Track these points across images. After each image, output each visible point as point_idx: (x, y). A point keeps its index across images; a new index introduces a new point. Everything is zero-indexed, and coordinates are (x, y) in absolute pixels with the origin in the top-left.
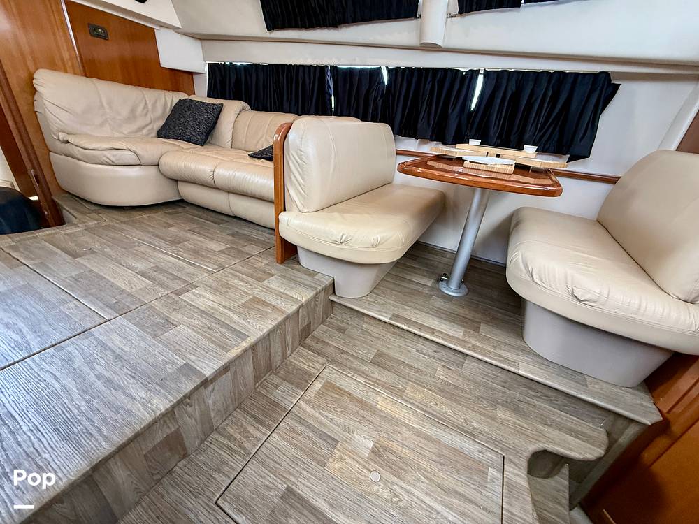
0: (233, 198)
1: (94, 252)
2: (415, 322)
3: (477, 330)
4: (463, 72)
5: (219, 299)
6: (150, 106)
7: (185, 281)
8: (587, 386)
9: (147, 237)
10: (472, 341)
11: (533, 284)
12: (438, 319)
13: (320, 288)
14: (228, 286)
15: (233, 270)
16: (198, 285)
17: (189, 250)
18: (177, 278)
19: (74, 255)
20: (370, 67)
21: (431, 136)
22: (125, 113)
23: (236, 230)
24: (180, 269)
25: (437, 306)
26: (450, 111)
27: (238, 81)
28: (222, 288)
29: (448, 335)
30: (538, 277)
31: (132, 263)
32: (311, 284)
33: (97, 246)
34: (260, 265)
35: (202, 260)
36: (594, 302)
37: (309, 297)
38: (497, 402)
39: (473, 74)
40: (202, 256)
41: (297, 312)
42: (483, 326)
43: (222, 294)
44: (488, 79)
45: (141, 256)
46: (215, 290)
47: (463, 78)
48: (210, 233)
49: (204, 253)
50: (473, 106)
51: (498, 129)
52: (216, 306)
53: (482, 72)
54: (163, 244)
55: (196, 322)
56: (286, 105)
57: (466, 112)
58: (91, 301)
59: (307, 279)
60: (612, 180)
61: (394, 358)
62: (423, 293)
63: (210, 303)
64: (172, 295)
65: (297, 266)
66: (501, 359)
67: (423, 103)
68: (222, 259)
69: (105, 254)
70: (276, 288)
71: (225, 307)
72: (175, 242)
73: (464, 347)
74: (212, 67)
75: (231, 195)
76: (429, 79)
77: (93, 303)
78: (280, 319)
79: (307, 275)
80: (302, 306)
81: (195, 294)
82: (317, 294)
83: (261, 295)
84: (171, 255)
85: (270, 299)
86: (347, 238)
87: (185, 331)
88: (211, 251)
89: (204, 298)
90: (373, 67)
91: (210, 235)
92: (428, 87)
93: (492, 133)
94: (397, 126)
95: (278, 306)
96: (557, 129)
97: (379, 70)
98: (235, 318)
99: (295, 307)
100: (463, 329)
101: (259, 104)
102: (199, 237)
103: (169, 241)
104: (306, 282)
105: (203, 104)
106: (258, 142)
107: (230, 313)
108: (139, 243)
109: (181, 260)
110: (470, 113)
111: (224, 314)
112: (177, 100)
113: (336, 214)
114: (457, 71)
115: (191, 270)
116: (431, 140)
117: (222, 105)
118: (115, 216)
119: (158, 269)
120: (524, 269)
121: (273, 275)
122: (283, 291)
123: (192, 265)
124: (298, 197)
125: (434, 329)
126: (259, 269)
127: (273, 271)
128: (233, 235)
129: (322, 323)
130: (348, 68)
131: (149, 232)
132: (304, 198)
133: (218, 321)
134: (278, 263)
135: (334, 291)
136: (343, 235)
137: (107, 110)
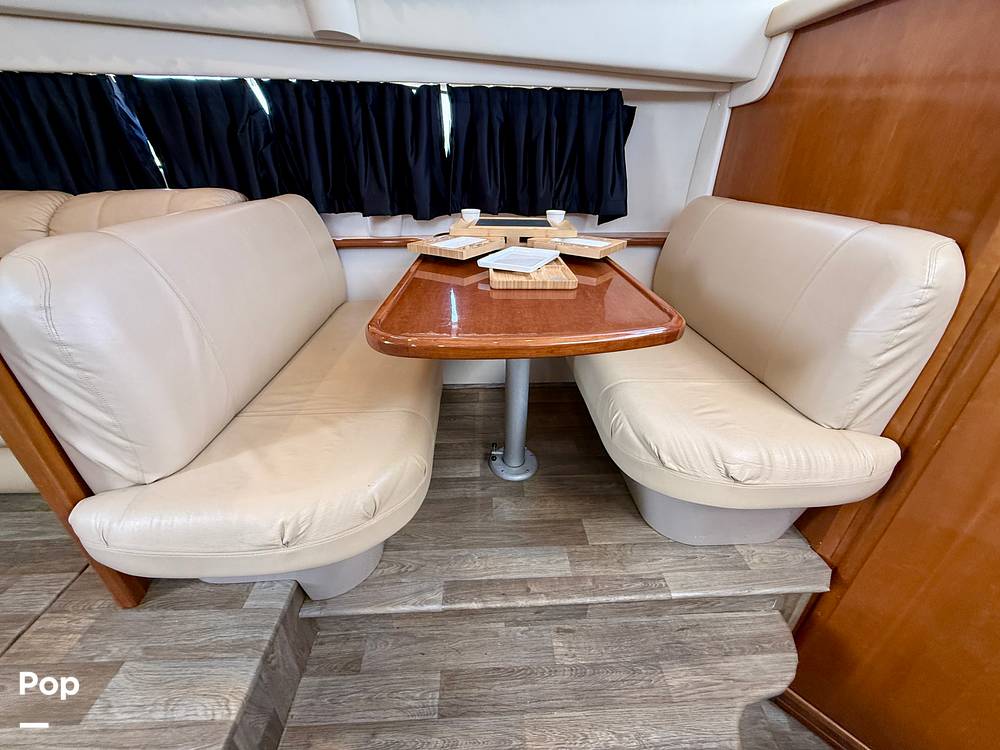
2: (490, 582)
3: (582, 539)
4: (410, 88)
8: (747, 568)
10: (588, 570)
11: (666, 471)
12: (520, 551)
20: (219, 79)
21: (392, 208)
25: (508, 518)
26: (411, 160)
29: (551, 579)
30: (669, 459)
32: (241, 635)
36: (757, 478)
38: (658, 657)
39: (431, 93)
42: (588, 526)
44: (456, 101)
47: (416, 99)
50: (447, 147)
51: (497, 185)
53: (444, 88)
57: (438, 161)
60: (658, 242)
61: (477, 671)
62: (475, 500)
66: (640, 584)
67: (356, 148)
73: (583, 592)
76: (354, 104)
86: (297, 527)
90: (225, 79)
92: (357, 117)
93: (489, 192)
94: (320, 197)
96: (574, 178)
97: (241, 82)
100: (565, 549)
104: (226, 637)
110: (446, 162)
113: (245, 459)
114: (401, 88)
116: (394, 215)
120: (641, 446)
124: (114, 457)
125: (524, 581)
129: (303, 671)
130: (164, 81)
132: (133, 451)
134: (125, 608)
135: (305, 596)
136: (283, 527)
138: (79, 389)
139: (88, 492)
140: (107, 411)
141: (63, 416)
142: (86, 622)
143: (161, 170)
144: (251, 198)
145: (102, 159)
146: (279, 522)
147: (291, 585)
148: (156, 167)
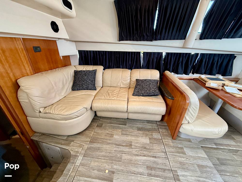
3: (234, 139)
5: (191, 173)
6: (67, 78)
9: (115, 148)
15: (169, 152)
18: (164, 170)
24: (156, 163)
29: (233, 145)
34: (171, 144)
35: (154, 153)
43: (187, 169)
46: (184, 169)
47: (193, 55)
49: (148, 148)
54: (127, 149)
59: (193, 144)
68: (157, 147)
70: (194, 155)
72: (129, 145)
74: (80, 52)
79: (189, 142)
81: (182, 176)
83: (196, 162)
84: (140, 155)
85: (201, 163)
88: (148, 144)
103: (126, 146)
106: (118, 83)
109: (148, 156)
115: (160, 161)
117: (96, 70)
121: (183, 148)
122: (197, 155)
123: (155, 157)
126: (175, 147)
137: (55, 88)
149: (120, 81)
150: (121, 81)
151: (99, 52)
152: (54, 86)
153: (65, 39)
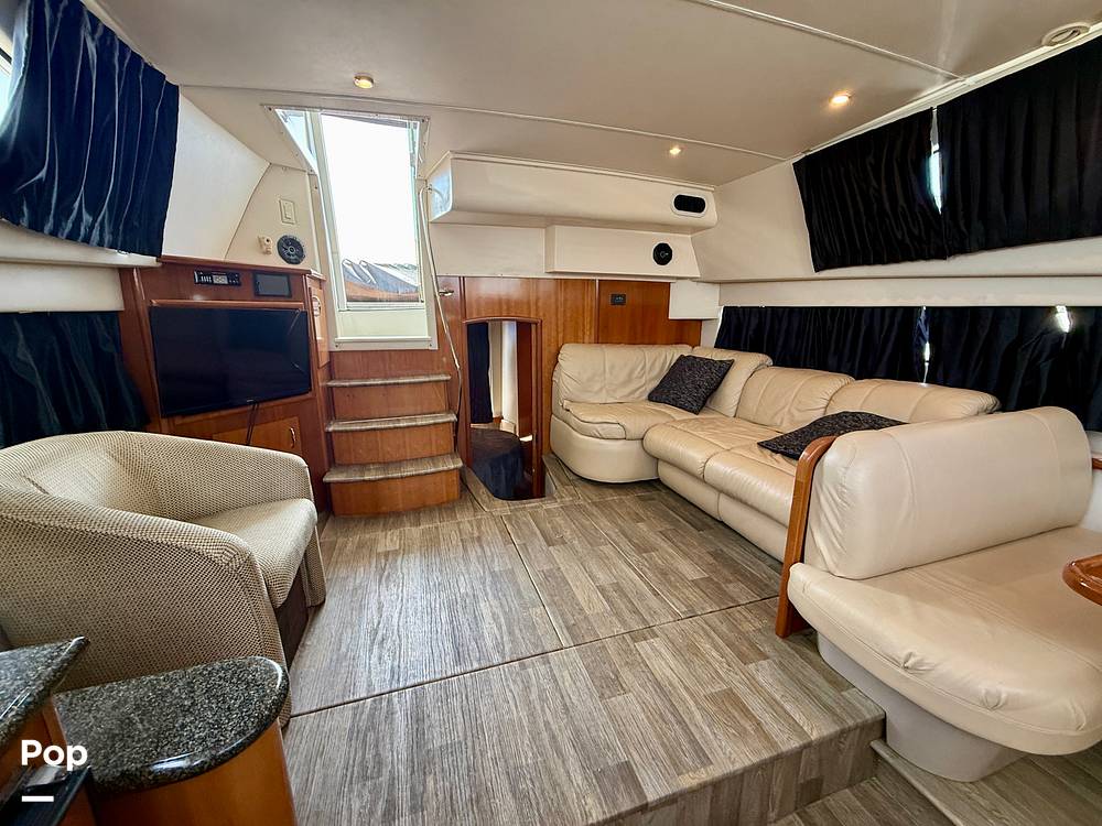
0: (724, 501)
1: (564, 543)
5: (681, 669)
6: (648, 366)
7: (644, 620)
9: (614, 533)
13: (851, 723)
14: (694, 650)
15: (707, 623)
16: (659, 633)
17: (656, 566)
18: (637, 612)
19: (550, 543)
22: (623, 376)
23: (721, 546)
24: (641, 597)
27: (760, 327)
28: (687, 652)
31: (595, 569)
32: (834, 705)
33: (568, 534)
34: (747, 627)
35: (669, 591)
37: (825, 733)
40: (670, 582)
41: (797, 755)
43: (686, 662)
45: (603, 560)
46: (678, 652)
48: (683, 544)
49: (673, 579)
52: (676, 681)
54: (628, 547)
55: (648, 696)
56: (832, 361)
58: (553, 613)
59: (827, 692)
63: (668, 672)
64: (627, 637)
65: (811, 654)
68: (694, 596)
69: (572, 547)
70: (768, 687)
71: (686, 688)
72: (643, 548)
74: (728, 312)
75: (722, 496)
77: (555, 617)
78: (766, 755)
79: (830, 682)
80: (808, 746)
81: (654, 649)
82: (842, 732)
83: (742, 690)
84: (634, 570)
85: (755, 704)
86: (920, 663)
87: (632, 704)
88: (682, 578)
89: (662, 660)
91: (683, 547)
95: (766, 728)
98: (698, 716)
99: (795, 744)
101: (787, 357)
102: (672, 547)
103: (635, 545)
104: (825, 698)
105: (708, 362)
106: (776, 414)
107: (692, 703)
108: (605, 539)
109: (645, 582)
111: (684, 701)
112: (676, 357)
113: (901, 600)
115: (654, 602)
117: (732, 362)
118: (588, 493)
119: (618, 588)
121: (766, 657)
122: (778, 697)
123: (656, 594)
124: (829, 550)
126: (743, 635)
127: (767, 649)
128: (715, 555)
129: (849, 786)
131: (617, 525)
132: (840, 554)
133: (675, 712)
134: (777, 634)
135: (883, 736)
136: (910, 655)
137: (608, 375)
138: (837, 511)
139: (802, 561)
140: (842, 527)
141: (819, 520)
142: (758, 625)
143: (927, 364)
144: (1004, 407)
145: (885, 359)
146: (909, 651)
147: (882, 712)
148: (924, 361)
149: (786, 409)
150: (789, 410)
151: (775, 311)
152: (607, 370)
153: (691, 279)
